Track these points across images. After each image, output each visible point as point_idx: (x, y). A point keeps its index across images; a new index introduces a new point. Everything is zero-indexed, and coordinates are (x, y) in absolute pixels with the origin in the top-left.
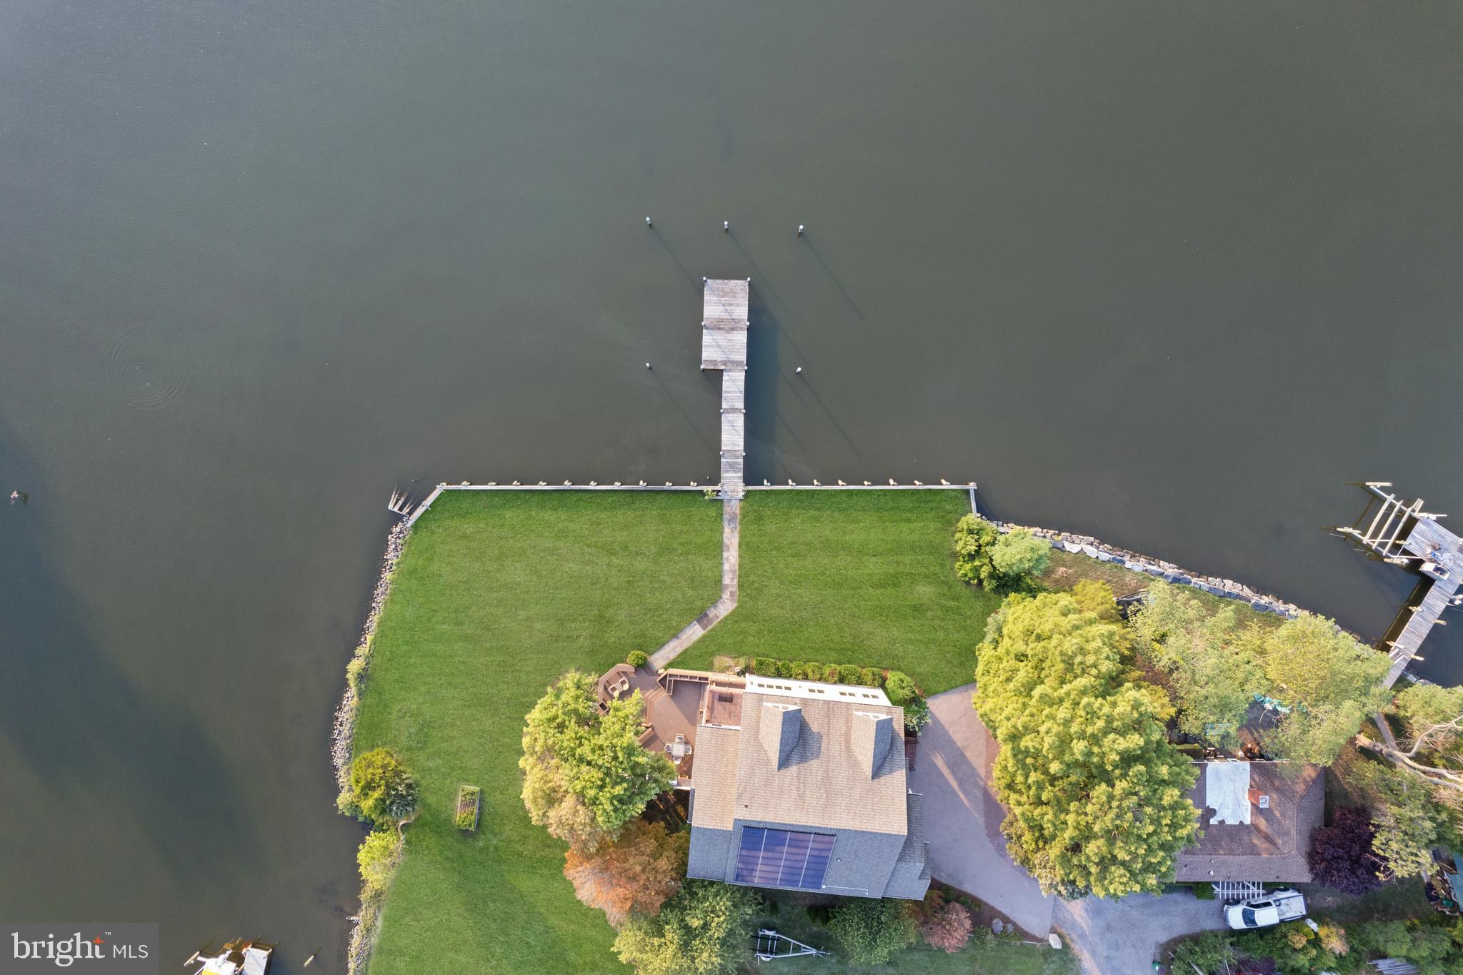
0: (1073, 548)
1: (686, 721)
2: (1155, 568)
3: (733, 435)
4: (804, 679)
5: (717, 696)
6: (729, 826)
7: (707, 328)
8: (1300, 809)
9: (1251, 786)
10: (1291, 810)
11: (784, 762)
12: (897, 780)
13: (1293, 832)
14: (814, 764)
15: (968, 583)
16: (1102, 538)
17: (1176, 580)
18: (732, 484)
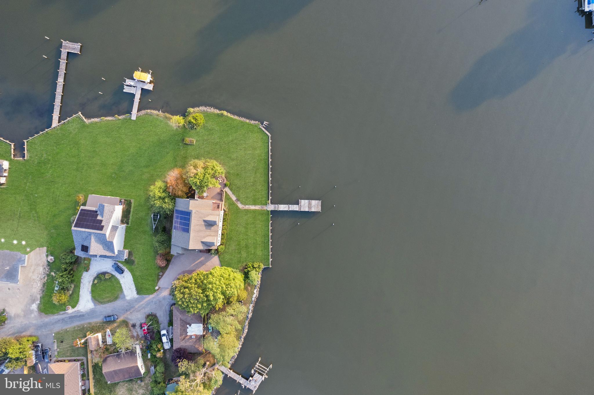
0: (255, 291)
1: (212, 196)
2: (250, 312)
3: (283, 207)
4: (223, 225)
5: (219, 205)
6: (190, 209)
7: (309, 201)
8: (191, 346)
9: (197, 335)
10: (190, 344)
11: (205, 221)
12: (201, 247)
13: (186, 344)
14: (204, 228)
15: (246, 265)
16: (258, 299)
17: (247, 317)
18: (271, 207)
